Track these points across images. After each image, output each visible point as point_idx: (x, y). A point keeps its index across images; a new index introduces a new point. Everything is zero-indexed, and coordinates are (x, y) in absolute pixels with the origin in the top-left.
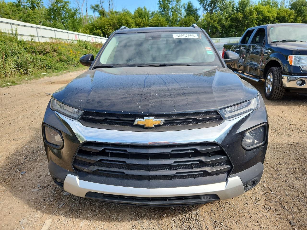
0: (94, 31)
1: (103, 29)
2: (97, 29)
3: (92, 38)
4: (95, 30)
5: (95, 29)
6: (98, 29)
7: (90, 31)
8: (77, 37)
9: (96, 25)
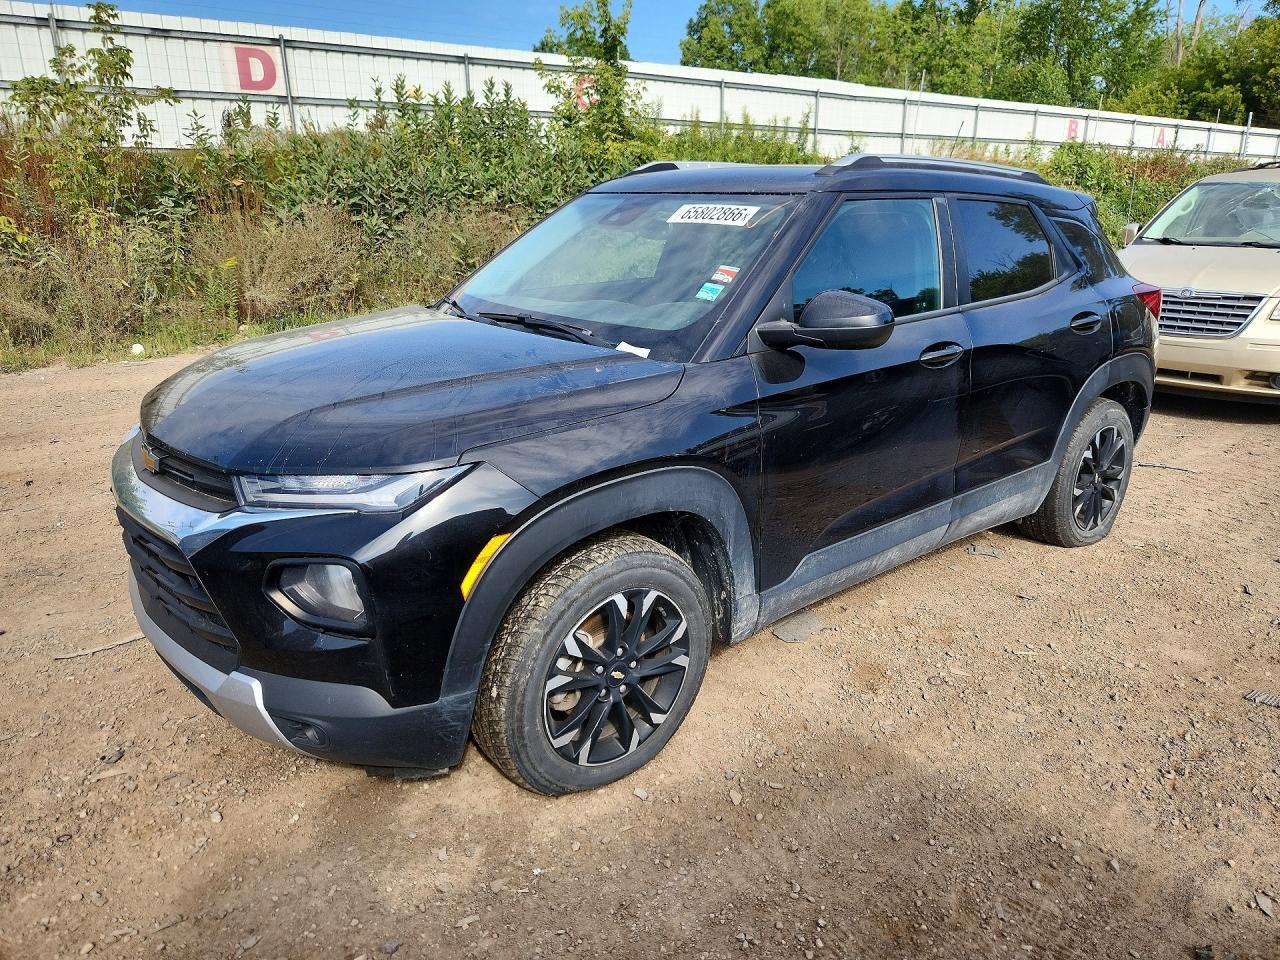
0: (1204, 95)
1: (1256, 83)
2: (1220, 82)
3: (1158, 129)
4: (1207, 91)
5: (1208, 84)
6: (1228, 82)
7: (1181, 96)
8: (1075, 131)
9: (1221, 66)
